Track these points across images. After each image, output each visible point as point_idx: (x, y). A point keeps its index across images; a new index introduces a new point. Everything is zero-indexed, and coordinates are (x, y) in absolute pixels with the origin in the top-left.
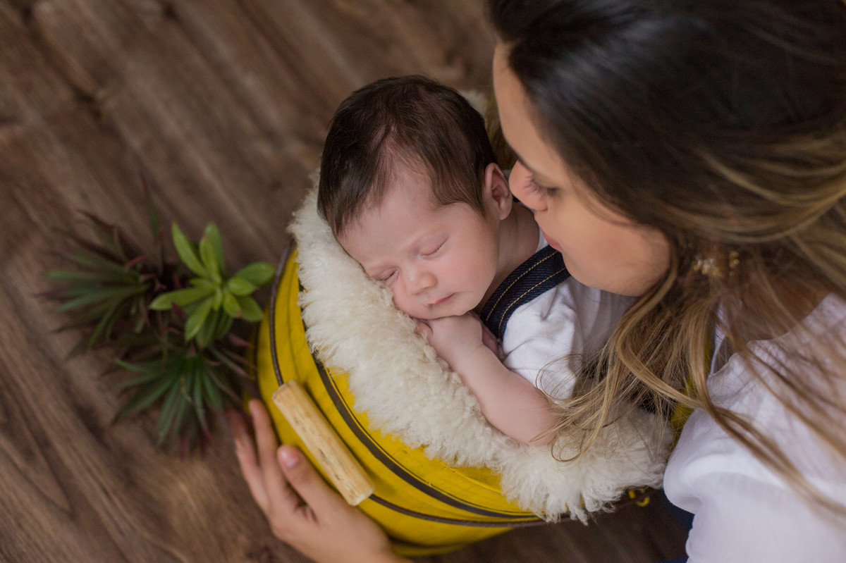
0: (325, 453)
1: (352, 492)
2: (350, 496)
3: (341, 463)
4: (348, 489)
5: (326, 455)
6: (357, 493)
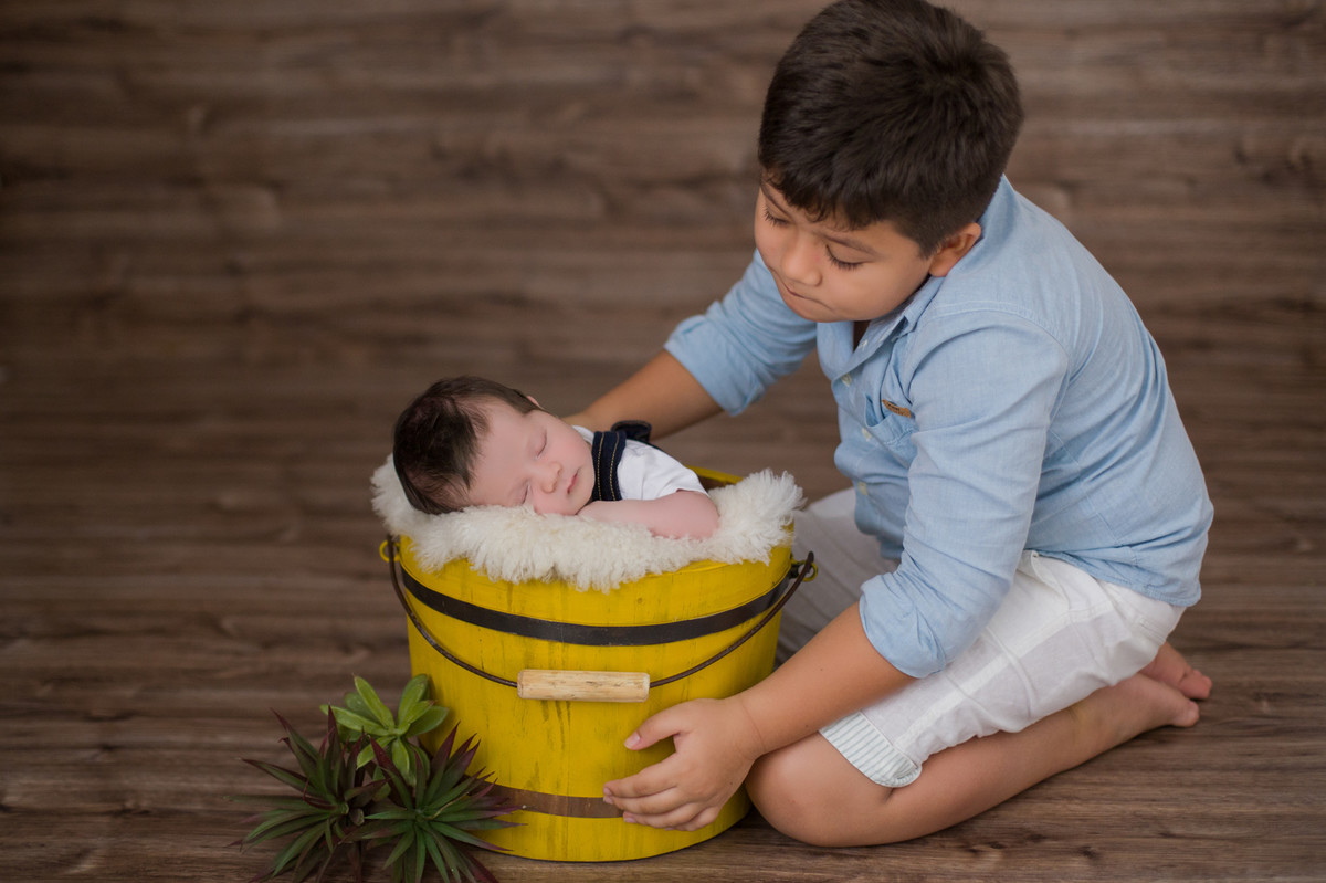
0: (591, 681)
5: (595, 680)
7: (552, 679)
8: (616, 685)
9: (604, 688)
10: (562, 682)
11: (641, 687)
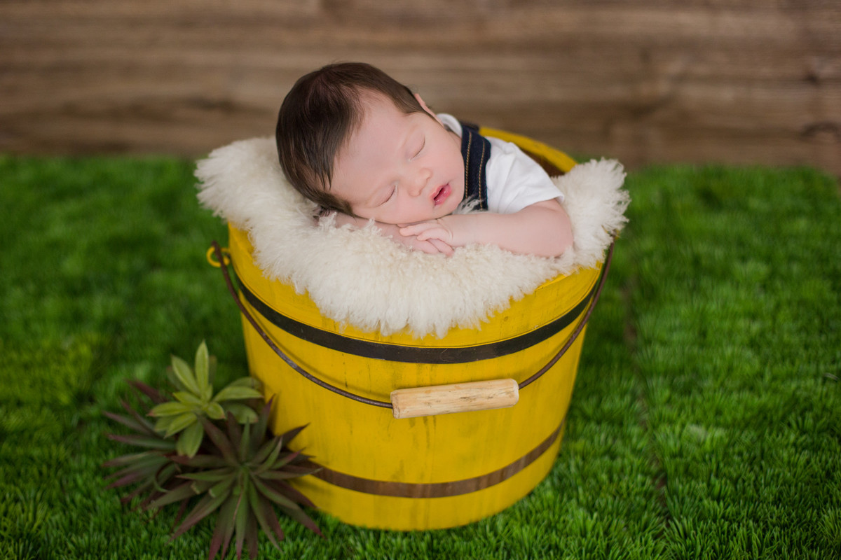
0: (465, 396)
1: (508, 393)
2: (510, 397)
3: (481, 388)
4: (504, 395)
5: (468, 396)
6: (511, 390)
7: (427, 399)
8: (489, 398)
9: (478, 401)
10: (438, 401)
11: (512, 396)
